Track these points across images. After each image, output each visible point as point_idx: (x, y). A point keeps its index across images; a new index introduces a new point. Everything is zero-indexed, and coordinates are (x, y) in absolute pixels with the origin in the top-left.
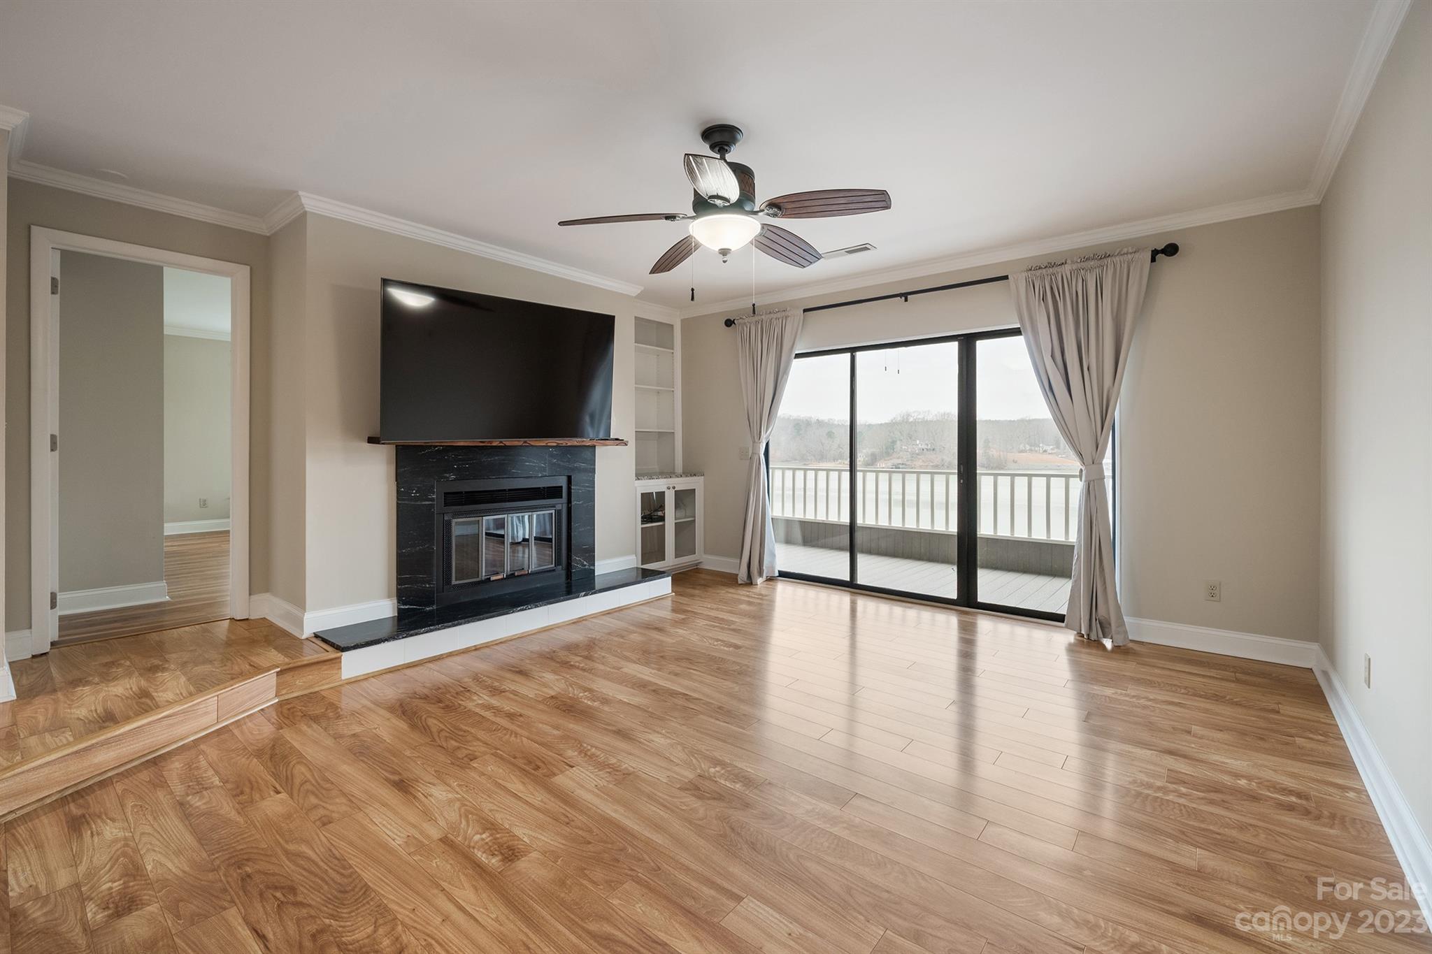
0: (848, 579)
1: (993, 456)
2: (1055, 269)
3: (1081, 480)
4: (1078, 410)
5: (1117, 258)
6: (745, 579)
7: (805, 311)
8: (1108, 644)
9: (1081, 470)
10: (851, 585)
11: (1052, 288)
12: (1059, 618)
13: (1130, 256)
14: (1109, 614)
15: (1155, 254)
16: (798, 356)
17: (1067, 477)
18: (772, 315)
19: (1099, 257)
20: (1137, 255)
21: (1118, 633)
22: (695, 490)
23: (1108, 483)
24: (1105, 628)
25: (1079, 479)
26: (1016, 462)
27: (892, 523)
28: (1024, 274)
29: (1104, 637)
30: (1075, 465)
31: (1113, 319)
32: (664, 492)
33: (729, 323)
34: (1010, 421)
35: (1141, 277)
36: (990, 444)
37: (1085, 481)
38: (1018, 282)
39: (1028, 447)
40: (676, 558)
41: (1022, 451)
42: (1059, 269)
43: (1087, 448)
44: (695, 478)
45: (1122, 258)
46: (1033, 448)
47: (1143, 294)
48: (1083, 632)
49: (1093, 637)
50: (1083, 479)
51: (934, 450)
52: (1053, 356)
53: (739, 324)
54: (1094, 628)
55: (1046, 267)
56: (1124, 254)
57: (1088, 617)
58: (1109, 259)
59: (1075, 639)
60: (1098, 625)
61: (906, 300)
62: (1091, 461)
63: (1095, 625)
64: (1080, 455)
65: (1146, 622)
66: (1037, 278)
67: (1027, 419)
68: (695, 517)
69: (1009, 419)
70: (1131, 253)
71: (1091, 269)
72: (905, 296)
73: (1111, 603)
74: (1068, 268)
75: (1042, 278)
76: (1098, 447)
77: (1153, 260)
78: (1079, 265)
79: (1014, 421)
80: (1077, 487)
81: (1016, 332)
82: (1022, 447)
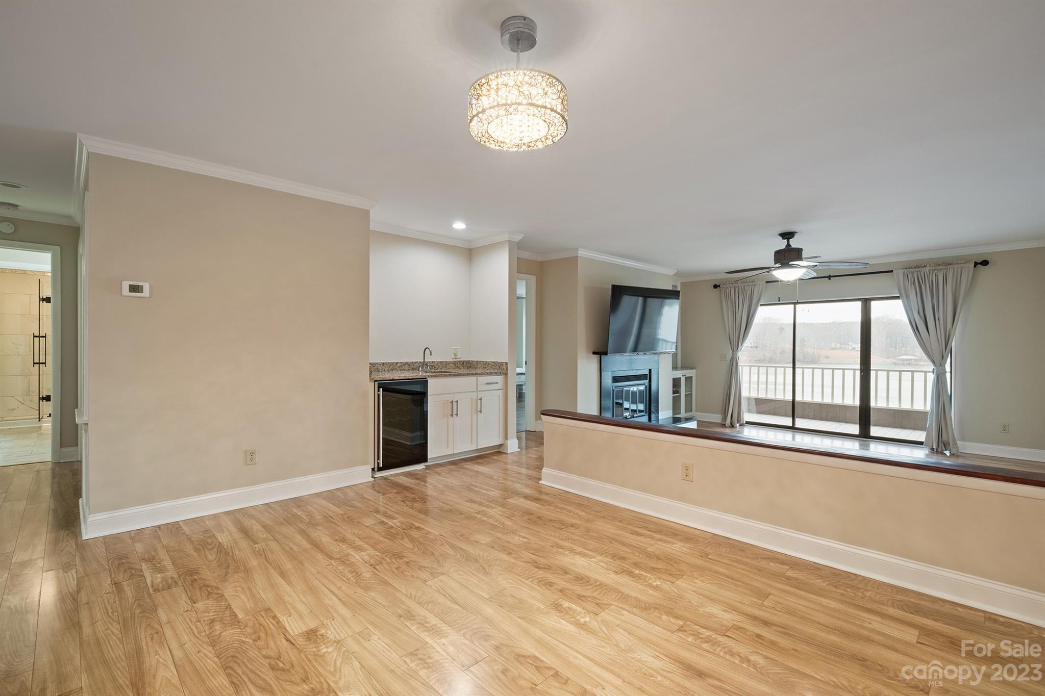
0: (791, 425)
1: (808, 352)
2: (920, 269)
3: (933, 374)
4: (933, 339)
5: (955, 266)
6: (730, 424)
7: (767, 282)
8: (948, 453)
9: (934, 369)
10: (793, 428)
11: (918, 278)
12: (921, 443)
13: (962, 265)
14: (949, 439)
15: (976, 264)
16: (761, 305)
17: (926, 372)
18: (745, 284)
19: (945, 264)
20: (966, 265)
21: (954, 448)
22: (692, 377)
23: (948, 375)
24: (946, 446)
25: (932, 373)
26: (828, 358)
27: (804, 397)
28: (902, 270)
29: (946, 450)
30: (931, 367)
31: (952, 295)
32: (680, 378)
33: (716, 286)
34: (823, 324)
35: (968, 276)
36: (805, 343)
37: (936, 374)
38: (899, 274)
39: (838, 346)
40: (685, 413)
41: (835, 349)
42: (923, 269)
43: (937, 357)
44: (692, 370)
45: (958, 266)
46: (843, 346)
47: (969, 285)
48: (934, 447)
49: (940, 450)
50: (935, 373)
51: (756, 347)
52: (919, 313)
53: (723, 287)
54: (940, 446)
55: (915, 267)
56: (959, 264)
57: (937, 440)
58: (951, 266)
59: (929, 451)
60: (943, 445)
61: (830, 279)
62: (938, 364)
63: (941, 445)
64: (933, 362)
65: (967, 444)
66: (909, 272)
67: (838, 322)
68: (692, 392)
69: (821, 322)
70: (963, 264)
71: (940, 270)
72: (829, 277)
73: (950, 434)
74: (927, 269)
75: (913, 273)
76: (943, 358)
77: (975, 266)
78: (934, 268)
79: (826, 324)
80: (931, 377)
81: (898, 298)
82: (833, 345)
